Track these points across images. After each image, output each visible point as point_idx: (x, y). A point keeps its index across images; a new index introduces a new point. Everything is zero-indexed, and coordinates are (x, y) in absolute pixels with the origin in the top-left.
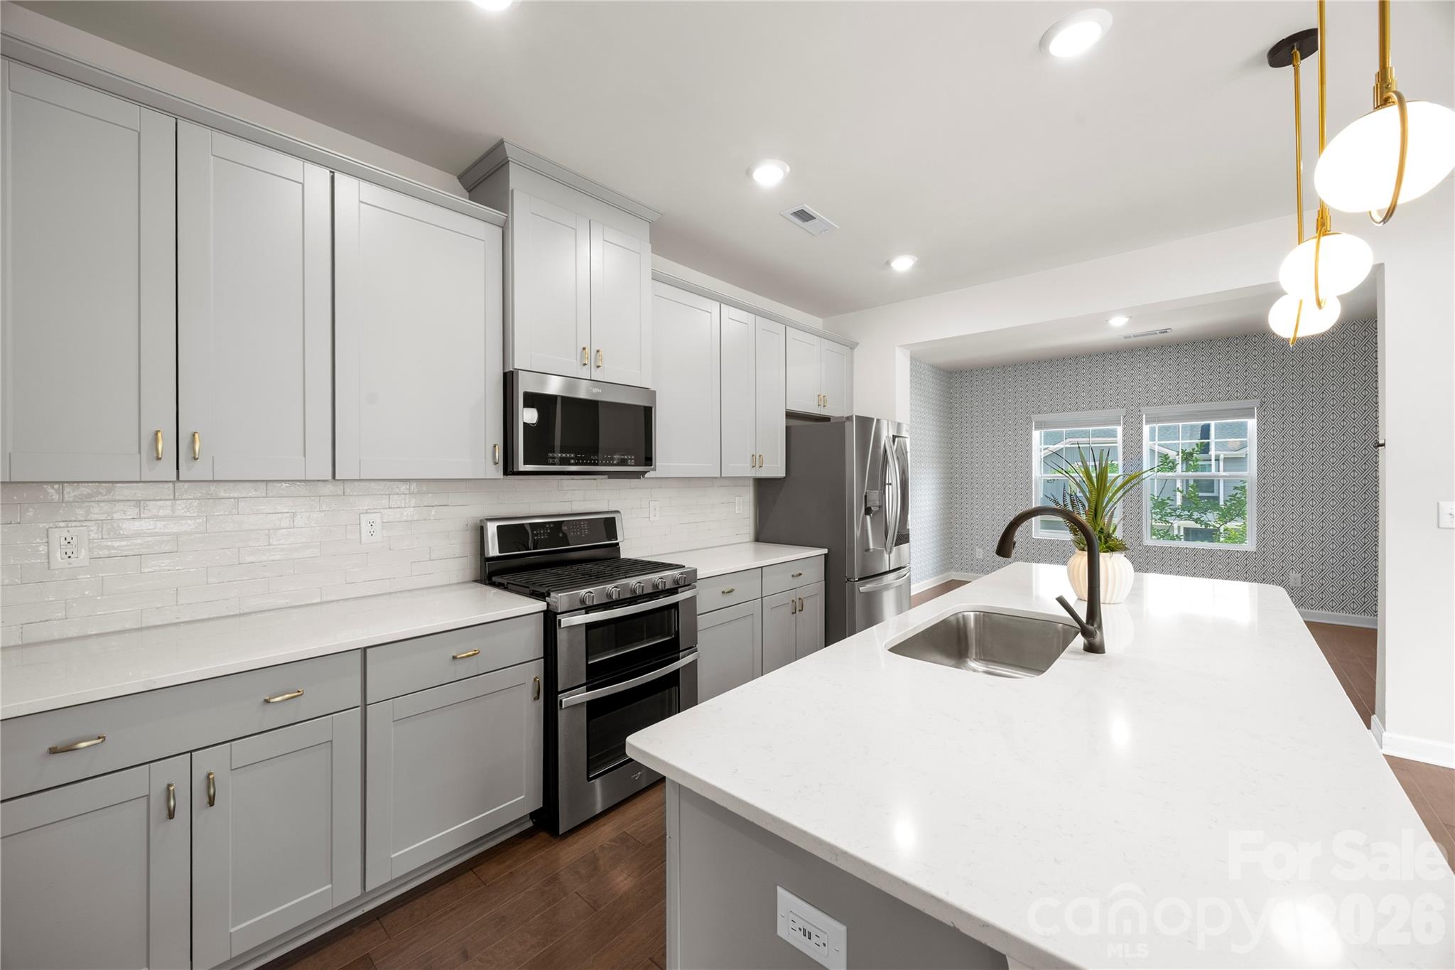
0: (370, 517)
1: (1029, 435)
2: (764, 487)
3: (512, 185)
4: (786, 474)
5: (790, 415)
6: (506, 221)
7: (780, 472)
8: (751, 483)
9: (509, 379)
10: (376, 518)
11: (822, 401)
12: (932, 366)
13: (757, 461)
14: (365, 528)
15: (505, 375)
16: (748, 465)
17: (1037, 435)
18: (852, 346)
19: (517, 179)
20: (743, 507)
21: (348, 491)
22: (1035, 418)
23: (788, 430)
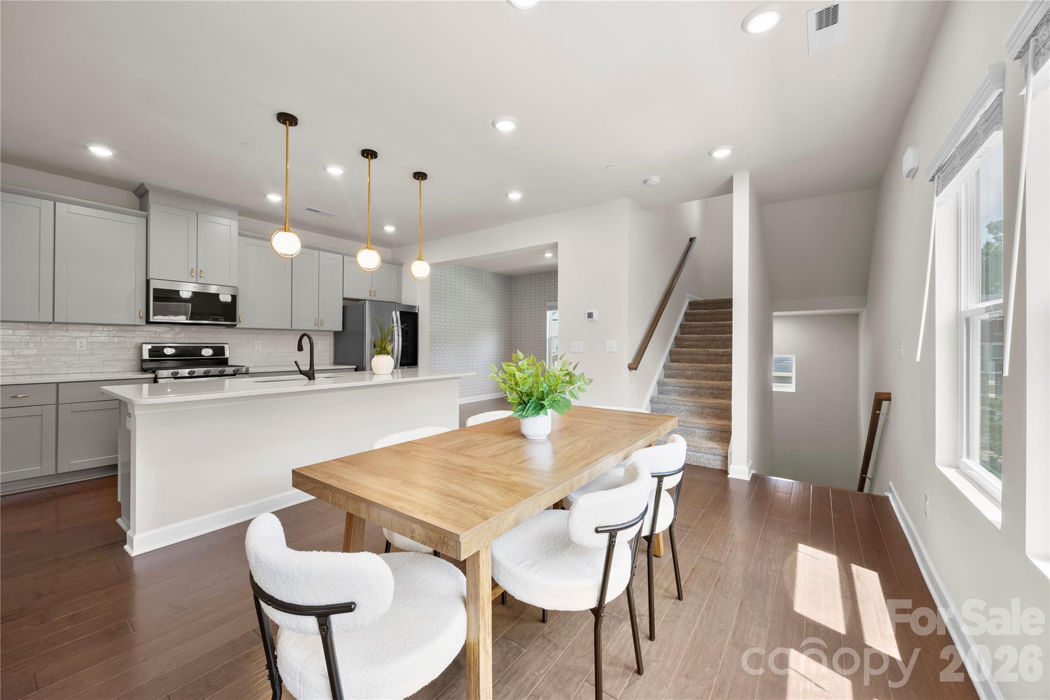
0: (82, 340)
1: (546, 313)
2: (336, 336)
4: (343, 329)
5: (344, 299)
6: (148, 215)
7: (339, 328)
9: (148, 282)
10: (84, 340)
11: (373, 293)
13: (319, 322)
14: (78, 344)
15: (145, 281)
16: (312, 324)
17: (547, 315)
18: (401, 265)
19: (151, 197)
20: (324, 346)
21: (69, 328)
22: (548, 304)
23: (344, 307)
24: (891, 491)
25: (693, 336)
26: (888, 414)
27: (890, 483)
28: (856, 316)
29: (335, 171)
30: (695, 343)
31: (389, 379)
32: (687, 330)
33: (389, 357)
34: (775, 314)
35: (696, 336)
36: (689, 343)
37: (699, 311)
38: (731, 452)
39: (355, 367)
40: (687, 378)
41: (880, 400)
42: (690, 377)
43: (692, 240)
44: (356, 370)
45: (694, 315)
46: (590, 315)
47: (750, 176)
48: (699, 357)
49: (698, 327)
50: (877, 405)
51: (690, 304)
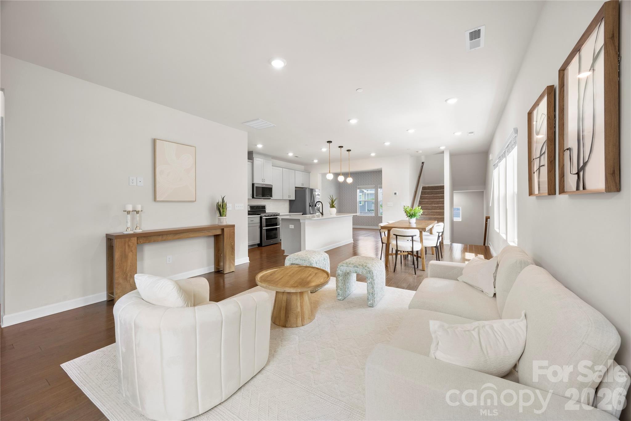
1: (357, 191)
2: (291, 201)
3: (254, 156)
4: (295, 199)
5: (296, 187)
6: (253, 162)
7: (294, 199)
8: (288, 201)
9: (253, 185)
11: (303, 184)
12: (334, 173)
13: (289, 196)
15: (252, 184)
16: (288, 197)
17: (358, 191)
18: (310, 173)
19: (254, 155)
20: (287, 206)
22: (358, 186)
23: (295, 190)
24: (490, 245)
25: (426, 200)
26: (489, 223)
27: (490, 242)
28: (483, 192)
29: (324, 150)
30: (426, 203)
31: (335, 216)
32: (422, 198)
33: (335, 208)
34: (454, 191)
35: (427, 200)
36: (424, 203)
37: (426, 191)
38: (444, 237)
39: (302, 213)
40: (425, 215)
41: (487, 218)
42: (426, 215)
43: (423, 163)
44: (303, 214)
45: (425, 192)
46: (395, 194)
47: (449, 152)
48: (429, 208)
49: (427, 197)
50: (486, 221)
51: (423, 188)
